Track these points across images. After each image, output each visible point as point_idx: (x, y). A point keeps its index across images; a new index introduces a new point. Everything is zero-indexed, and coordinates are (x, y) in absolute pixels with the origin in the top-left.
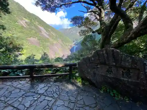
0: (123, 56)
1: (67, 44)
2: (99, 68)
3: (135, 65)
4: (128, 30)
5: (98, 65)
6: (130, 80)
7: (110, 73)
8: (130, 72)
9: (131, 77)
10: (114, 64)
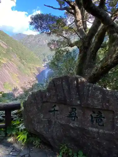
0: (90, 88)
1: (31, 65)
2: (57, 111)
3: (107, 104)
4: (114, 44)
5: (55, 106)
6: (101, 131)
7: (74, 120)
8: (101, 116)
9: (103, 125)
10: (79, 102)
